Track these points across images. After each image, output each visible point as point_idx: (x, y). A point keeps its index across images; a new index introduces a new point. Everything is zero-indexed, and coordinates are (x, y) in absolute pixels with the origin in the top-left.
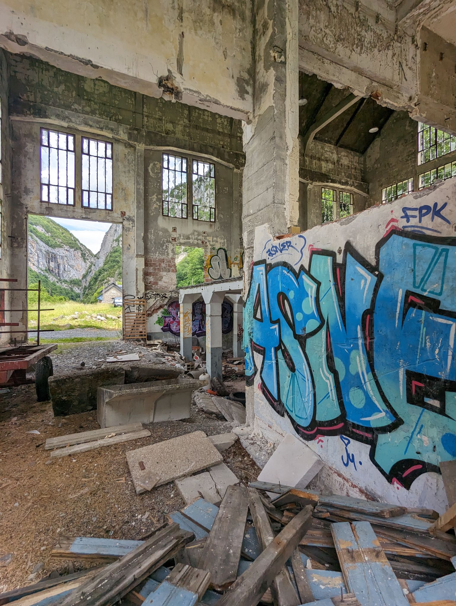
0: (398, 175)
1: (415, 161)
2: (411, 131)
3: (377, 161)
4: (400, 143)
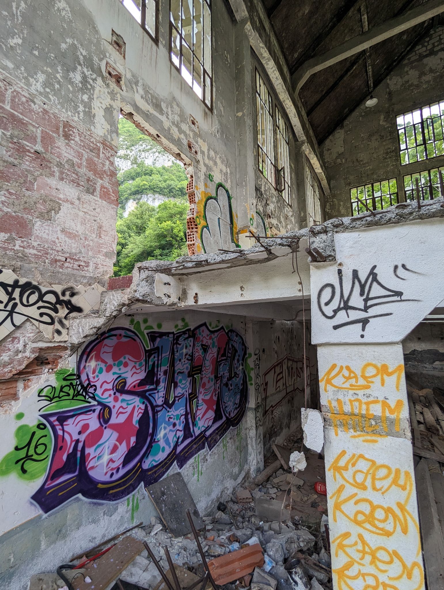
0: (372, 174)
1: (397, 160)
2: (389, 127)
3: (340, 155)
4: (374, 138)
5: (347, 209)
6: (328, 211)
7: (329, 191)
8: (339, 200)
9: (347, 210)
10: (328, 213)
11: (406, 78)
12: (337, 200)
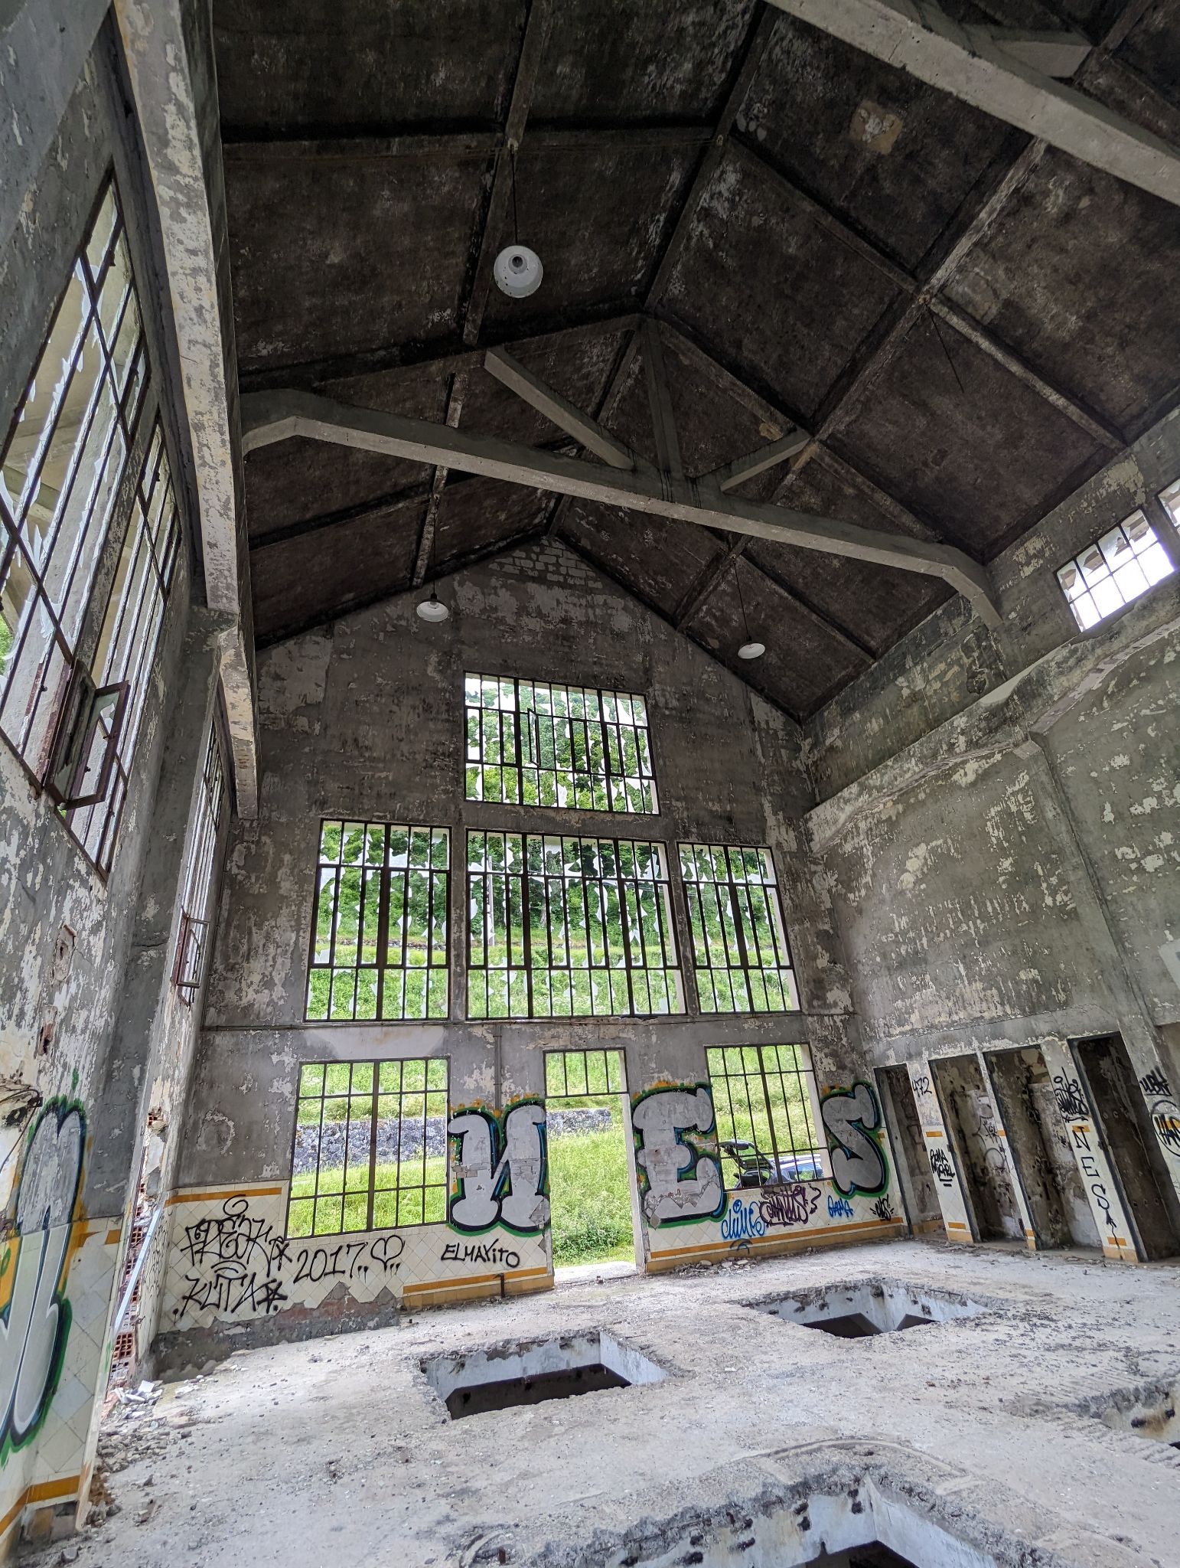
1: (458, 782)
2: (444, 690)
3: (308, 708)
4: (408, 701)
5: (301, 880)
6: (235, 870)
7: (254, 806)
8: (282, 846)
9: (301, 886)
10: (233, 879)
11: (492, 600)
12: (274, 842)
